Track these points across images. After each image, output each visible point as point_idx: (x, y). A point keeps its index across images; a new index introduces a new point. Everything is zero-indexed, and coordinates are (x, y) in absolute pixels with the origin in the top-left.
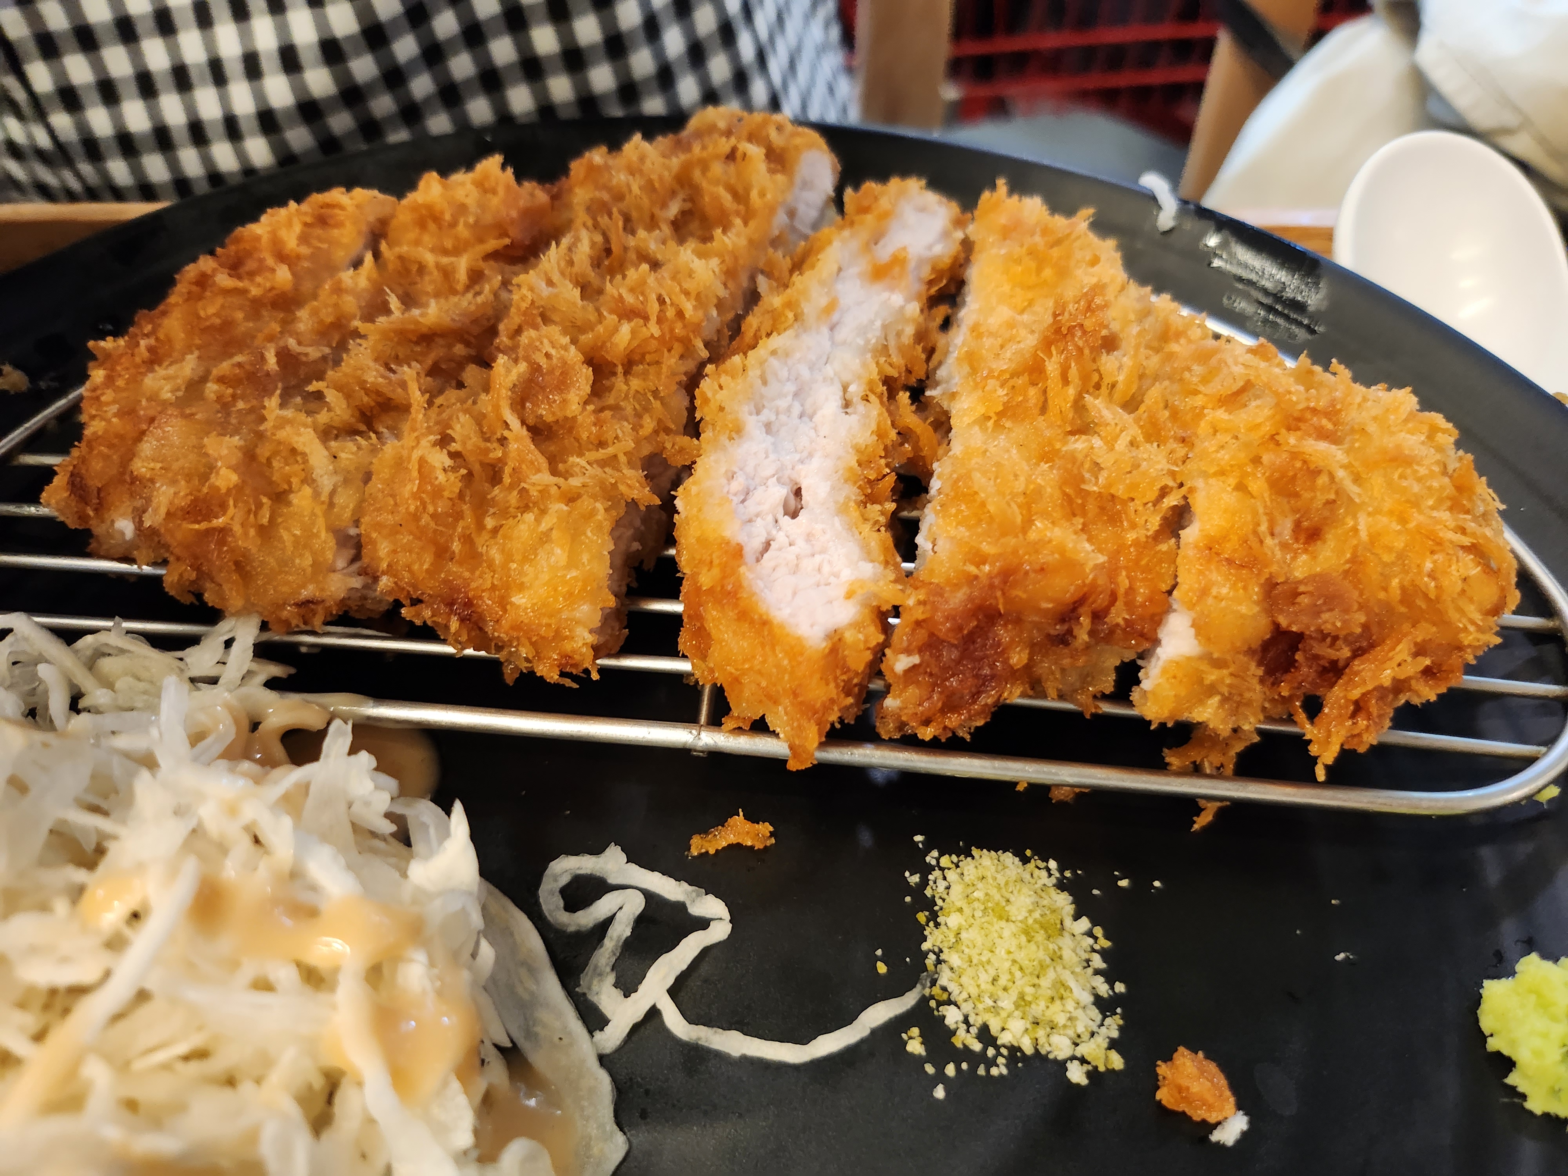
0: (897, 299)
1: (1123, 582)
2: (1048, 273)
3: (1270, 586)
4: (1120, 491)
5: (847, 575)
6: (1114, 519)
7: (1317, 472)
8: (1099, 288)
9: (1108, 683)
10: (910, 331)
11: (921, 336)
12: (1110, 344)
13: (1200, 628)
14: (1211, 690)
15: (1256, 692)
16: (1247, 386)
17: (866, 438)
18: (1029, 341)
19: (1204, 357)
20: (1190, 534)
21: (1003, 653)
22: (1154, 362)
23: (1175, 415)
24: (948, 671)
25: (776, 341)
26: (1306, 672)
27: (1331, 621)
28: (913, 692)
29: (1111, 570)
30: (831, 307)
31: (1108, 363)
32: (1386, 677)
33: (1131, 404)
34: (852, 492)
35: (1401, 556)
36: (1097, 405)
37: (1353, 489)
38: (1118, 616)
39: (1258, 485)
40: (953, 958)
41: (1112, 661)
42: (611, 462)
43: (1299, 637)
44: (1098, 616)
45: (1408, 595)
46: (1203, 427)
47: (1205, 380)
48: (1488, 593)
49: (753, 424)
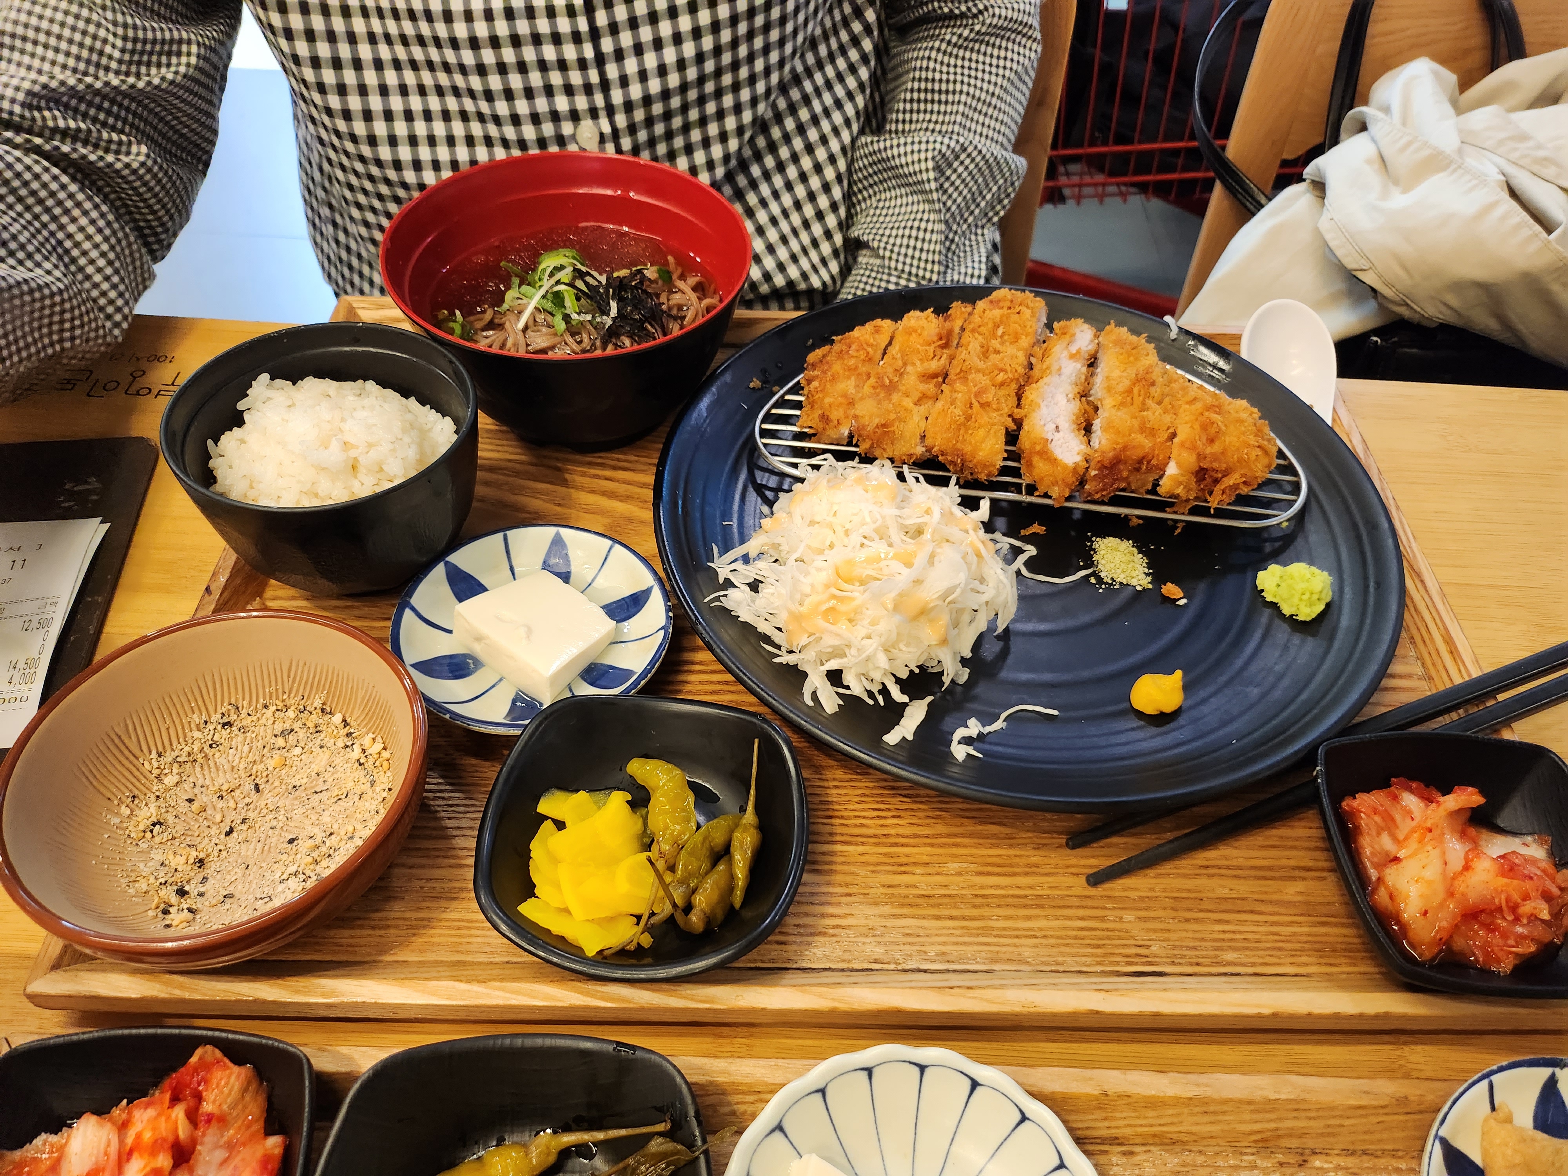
0: (1079, 366)
1: (1156, 452)
2: (1132, 358)
3: (1199, 455)
4: (1156, 427)
5: (1077, 449)
6: (1154, 436)
7: (1213, 423)
8: (1151, 366)
9: (1149, 487)
10: (1083, 377)
11: (1086, 380)
12: (1153, 384)
13: (1179, 464)
14: (1181, 484)
15: (1193, 485)
16: (1196, 399)
17: (1076, 411)
18: (1127, 383)
19: (1184, 389)
20: (1176, 440)
21: (1120, 471)
22: (1167, 390)
23: (1173, 407)
24: (1105, 476)
25: (1045, 380)
26: (1208, 480)
27: (1216, 465)
28: (1094, 483)
29: (1153, 449)
30: (1060, 369)
31: (1152, 390)
32: (1231, 483)
33: (1159, 403)
34: (1075, 426)
35: (1238, 449)
36: (1149, 402)
37: (1223, 428)
38: (1154, 462)
39: (1197, 426)
40: (1103, 562)
41: (1151, 478)
42: (1002, 415)
43: (1207, 470)
44: (1149, 462)
45: (1240, 460)
46: (1181, 410)
47: (1183, 396)
48: (1265, 461)
49: (1042, 405)
